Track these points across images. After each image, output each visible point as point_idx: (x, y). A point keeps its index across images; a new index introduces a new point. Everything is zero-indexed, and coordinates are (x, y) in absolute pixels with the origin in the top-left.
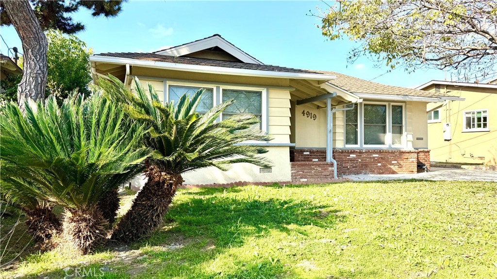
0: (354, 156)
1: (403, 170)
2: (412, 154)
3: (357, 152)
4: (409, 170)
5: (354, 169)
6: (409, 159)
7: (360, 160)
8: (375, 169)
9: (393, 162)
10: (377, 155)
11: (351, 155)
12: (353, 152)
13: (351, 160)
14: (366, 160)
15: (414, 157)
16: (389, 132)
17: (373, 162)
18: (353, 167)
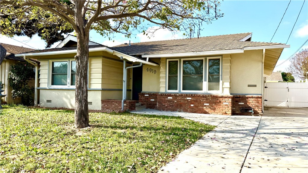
0: (171, 98)
1: (215, 112)
2: (226, 99)
3: (172, 95)
4: (222, 112)
5: (170, 107)
6: (222, 103)
7: (175, 101)
8: (188, 108)
9: (205, 104)
10: (190, 98)
11: (169, 98)
12: (170, 95)
13: (169, 101)
14: (181, 101)
15: (228, 101)
16: (205, 80)
17: (186, 103)
18: (170, 106)
